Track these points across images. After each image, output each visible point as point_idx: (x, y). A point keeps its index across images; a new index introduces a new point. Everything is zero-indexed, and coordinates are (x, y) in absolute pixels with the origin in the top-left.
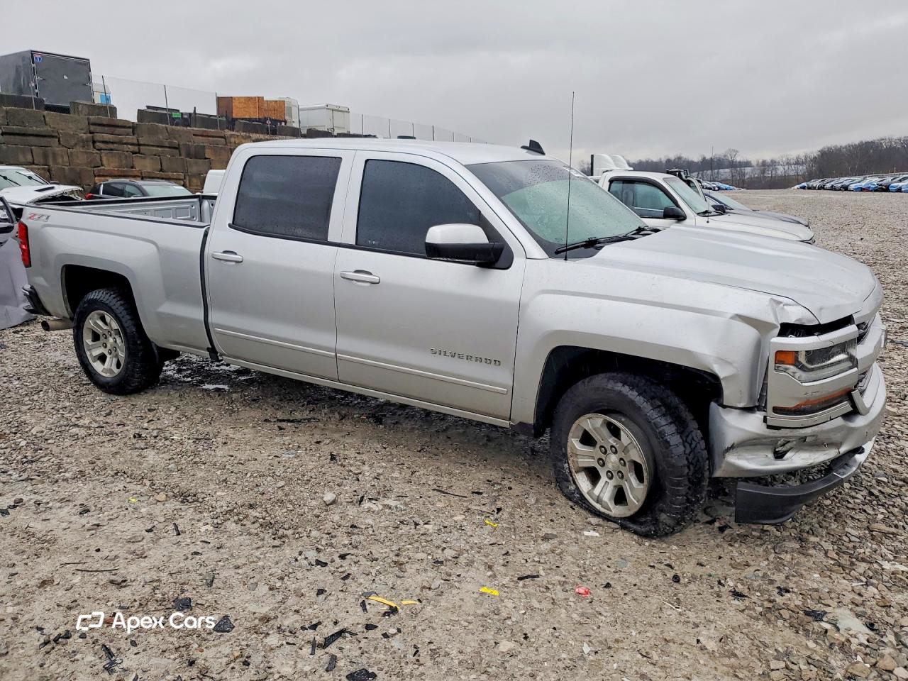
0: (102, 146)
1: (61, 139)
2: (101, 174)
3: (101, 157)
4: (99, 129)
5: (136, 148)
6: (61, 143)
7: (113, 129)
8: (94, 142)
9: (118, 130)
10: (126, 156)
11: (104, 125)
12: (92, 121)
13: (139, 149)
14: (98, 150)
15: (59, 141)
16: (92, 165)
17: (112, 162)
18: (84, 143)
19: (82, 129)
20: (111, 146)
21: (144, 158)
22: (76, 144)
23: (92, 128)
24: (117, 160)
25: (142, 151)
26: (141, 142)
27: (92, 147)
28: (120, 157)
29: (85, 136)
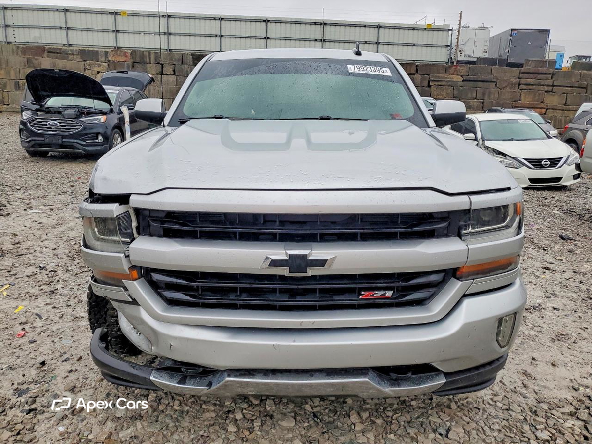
0: (524, 87)
1: (498, 84)
2: (517, 105)
3: (521, 94)
4: (526, 76)
5: (550, 89)
6: (497, 85)
7: (536, 75)
8: (520, 85)
9: (540, 76)
10: (539, 94)
11: (531, 73)
12: (522, 71)
13: (552, 89)
14: (521, 90)
15: (496, 85)
16: (513, 100)
17: (528, 98)
18: (512, 85)
19: (514, 77)
20: (531, 87)
21: (553, 96)
22: (506, 87)
23: (521, 75)
24: (532, 96)
25: (553, 91)
26: (555, 84)
27: (517, 88)
28: (535, 94)
29: (514, 81)
